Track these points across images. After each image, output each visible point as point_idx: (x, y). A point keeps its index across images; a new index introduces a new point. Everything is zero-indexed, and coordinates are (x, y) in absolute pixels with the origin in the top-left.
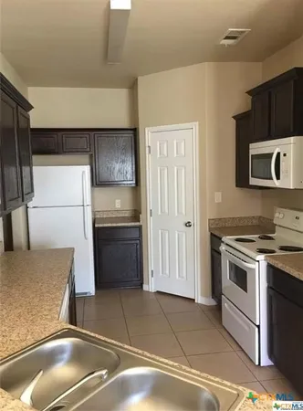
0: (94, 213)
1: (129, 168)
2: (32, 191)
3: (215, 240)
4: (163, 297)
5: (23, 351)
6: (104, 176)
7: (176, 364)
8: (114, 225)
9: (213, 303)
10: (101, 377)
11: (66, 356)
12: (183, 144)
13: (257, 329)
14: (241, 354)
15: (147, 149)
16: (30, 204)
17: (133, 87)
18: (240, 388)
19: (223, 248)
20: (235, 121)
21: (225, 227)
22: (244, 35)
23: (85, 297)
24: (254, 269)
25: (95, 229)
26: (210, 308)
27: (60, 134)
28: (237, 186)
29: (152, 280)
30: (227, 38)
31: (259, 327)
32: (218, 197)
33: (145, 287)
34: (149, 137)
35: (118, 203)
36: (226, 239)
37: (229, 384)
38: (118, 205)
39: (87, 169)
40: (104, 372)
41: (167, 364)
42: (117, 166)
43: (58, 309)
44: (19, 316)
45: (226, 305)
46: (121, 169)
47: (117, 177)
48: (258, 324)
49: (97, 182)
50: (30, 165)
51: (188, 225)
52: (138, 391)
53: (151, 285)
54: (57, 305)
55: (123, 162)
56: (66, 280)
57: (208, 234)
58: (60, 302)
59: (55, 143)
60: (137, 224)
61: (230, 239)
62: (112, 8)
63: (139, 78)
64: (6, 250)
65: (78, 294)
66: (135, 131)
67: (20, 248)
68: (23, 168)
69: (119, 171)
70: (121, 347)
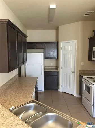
0: (44, 67)
1: (55, 53)
2: (26, 60)
3: (81, 77)
4: (64, 93)
5: (21, 105)
6: (48, 56)
7: (62, 113)
8: (50, 71)
9: (80, 96)
10: (40, 114)
11: (32, 108)
12: (72, 47)
13: (92, 106)
14: (87, 113)
15: (61, 48)
16: (26, 64)
17: (57, 29)
18: (80, 122)
19: (83, 80)
20: (89, 40)
21: (85, 73)
22: (92, 13)
23: (41, 92)
24: (92, 87)
25: (44, 72)
26: (79, 98)
27: (35, 43)
28: (89, 60)
29: (61, 88)
30: (86, 14)
31: (93, 105)
32: (82, 64)
33: (59, 90)
34: (61, 44)
35: (51, 64)
36: (84, 77)
37: (77, 120)
38: (52, 65)
39: (42, 54)
40: (41, 113)
41: (60, 113)
42: (52, 53)
43: (32, 95)
44: (21, 96)
45: (83, 98)
46: (53, 54)
47: (51, 56)
48: (93, 104)
49: (45, 58)
50: (26, 52)
51: (73, 72)
52: (51, 120)
53: (61, 90)
54: (31, 94)
55: (53, 52)
56: (35, 87)
57: (79, 75)
58: (32, 93)
59: (33, 46)
60: (57, 71)
61: (86, 77)
62: (50, 7)
63: (59, 27)
64: (19, 77)
65: (39, 91)
66: (57, 42)
67: (23, 76)
68: (24, 53)
69: (52, 54)
70: (47, 107)
